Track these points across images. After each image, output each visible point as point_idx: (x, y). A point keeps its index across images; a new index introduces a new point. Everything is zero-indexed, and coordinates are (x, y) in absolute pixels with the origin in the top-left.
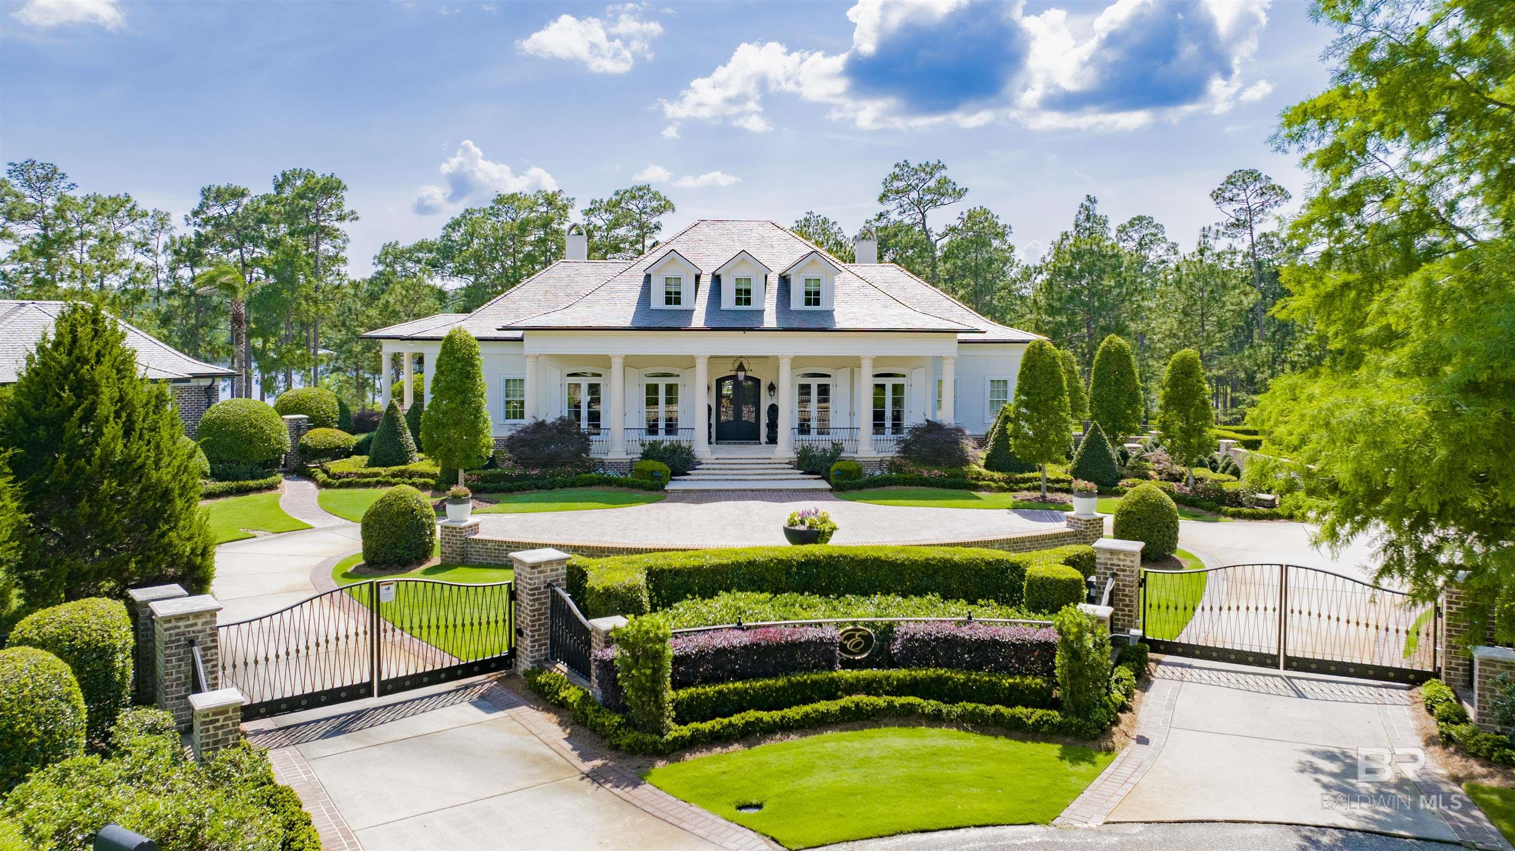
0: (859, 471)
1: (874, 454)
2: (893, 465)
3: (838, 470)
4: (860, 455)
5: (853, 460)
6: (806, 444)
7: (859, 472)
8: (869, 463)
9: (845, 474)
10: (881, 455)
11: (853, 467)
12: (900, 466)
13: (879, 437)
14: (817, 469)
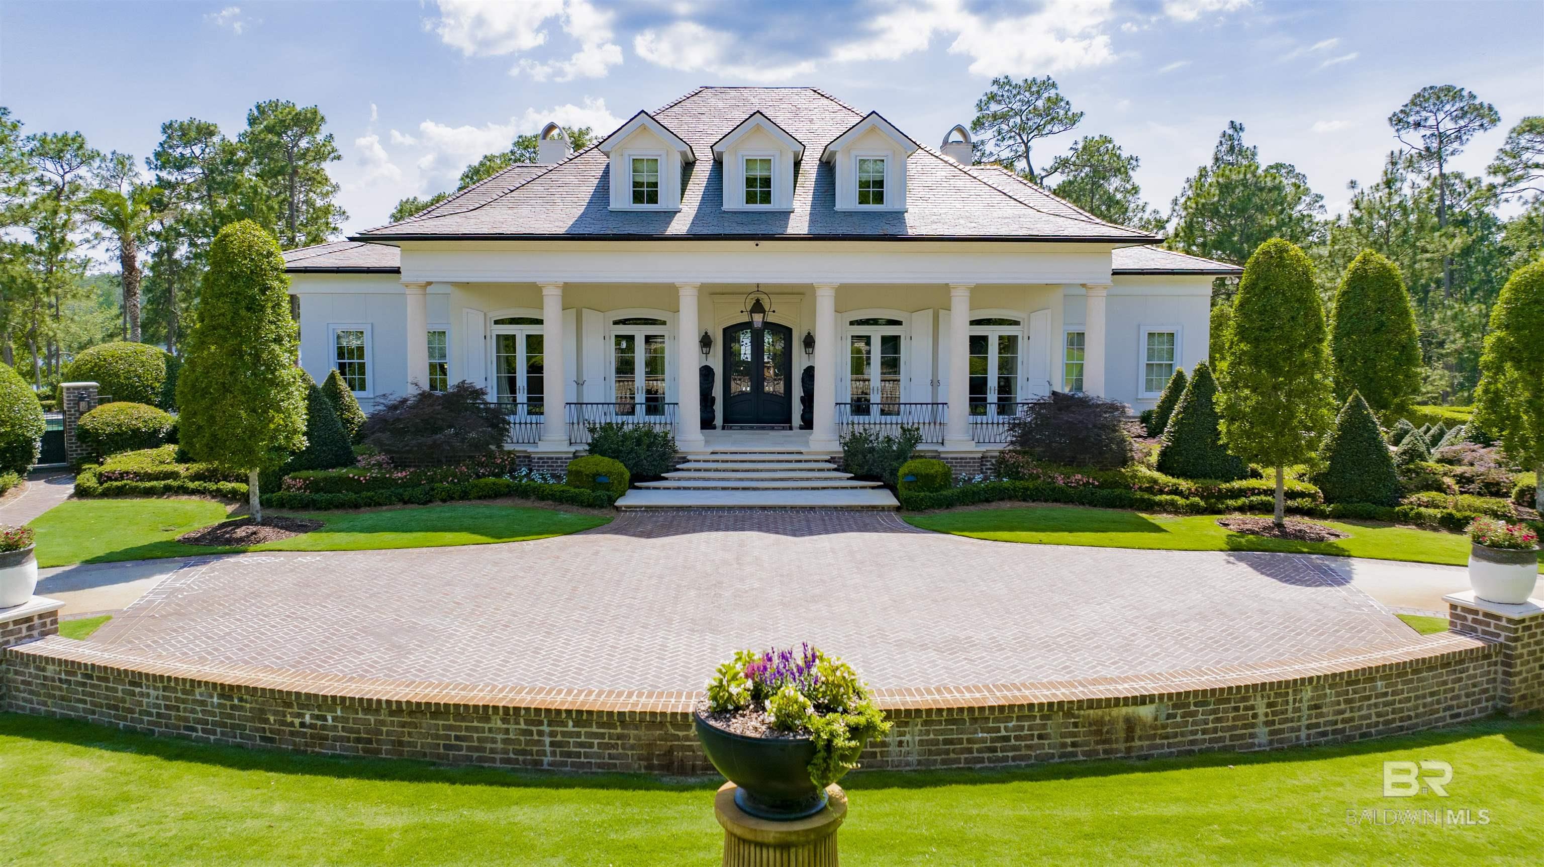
0: (947, 475)
1: (971, 447)
2: (1002, 465)
3: (911, 473)
4: (948, 447)
5: (937, 456)
6: (859, 429)
7: (947, 478)
8: (962, 461)
9: (924, 481)
10: (983, 448)
11: (936, 468)
12: (1016, 466)
13: (979, 418)
14: (876, 471)
